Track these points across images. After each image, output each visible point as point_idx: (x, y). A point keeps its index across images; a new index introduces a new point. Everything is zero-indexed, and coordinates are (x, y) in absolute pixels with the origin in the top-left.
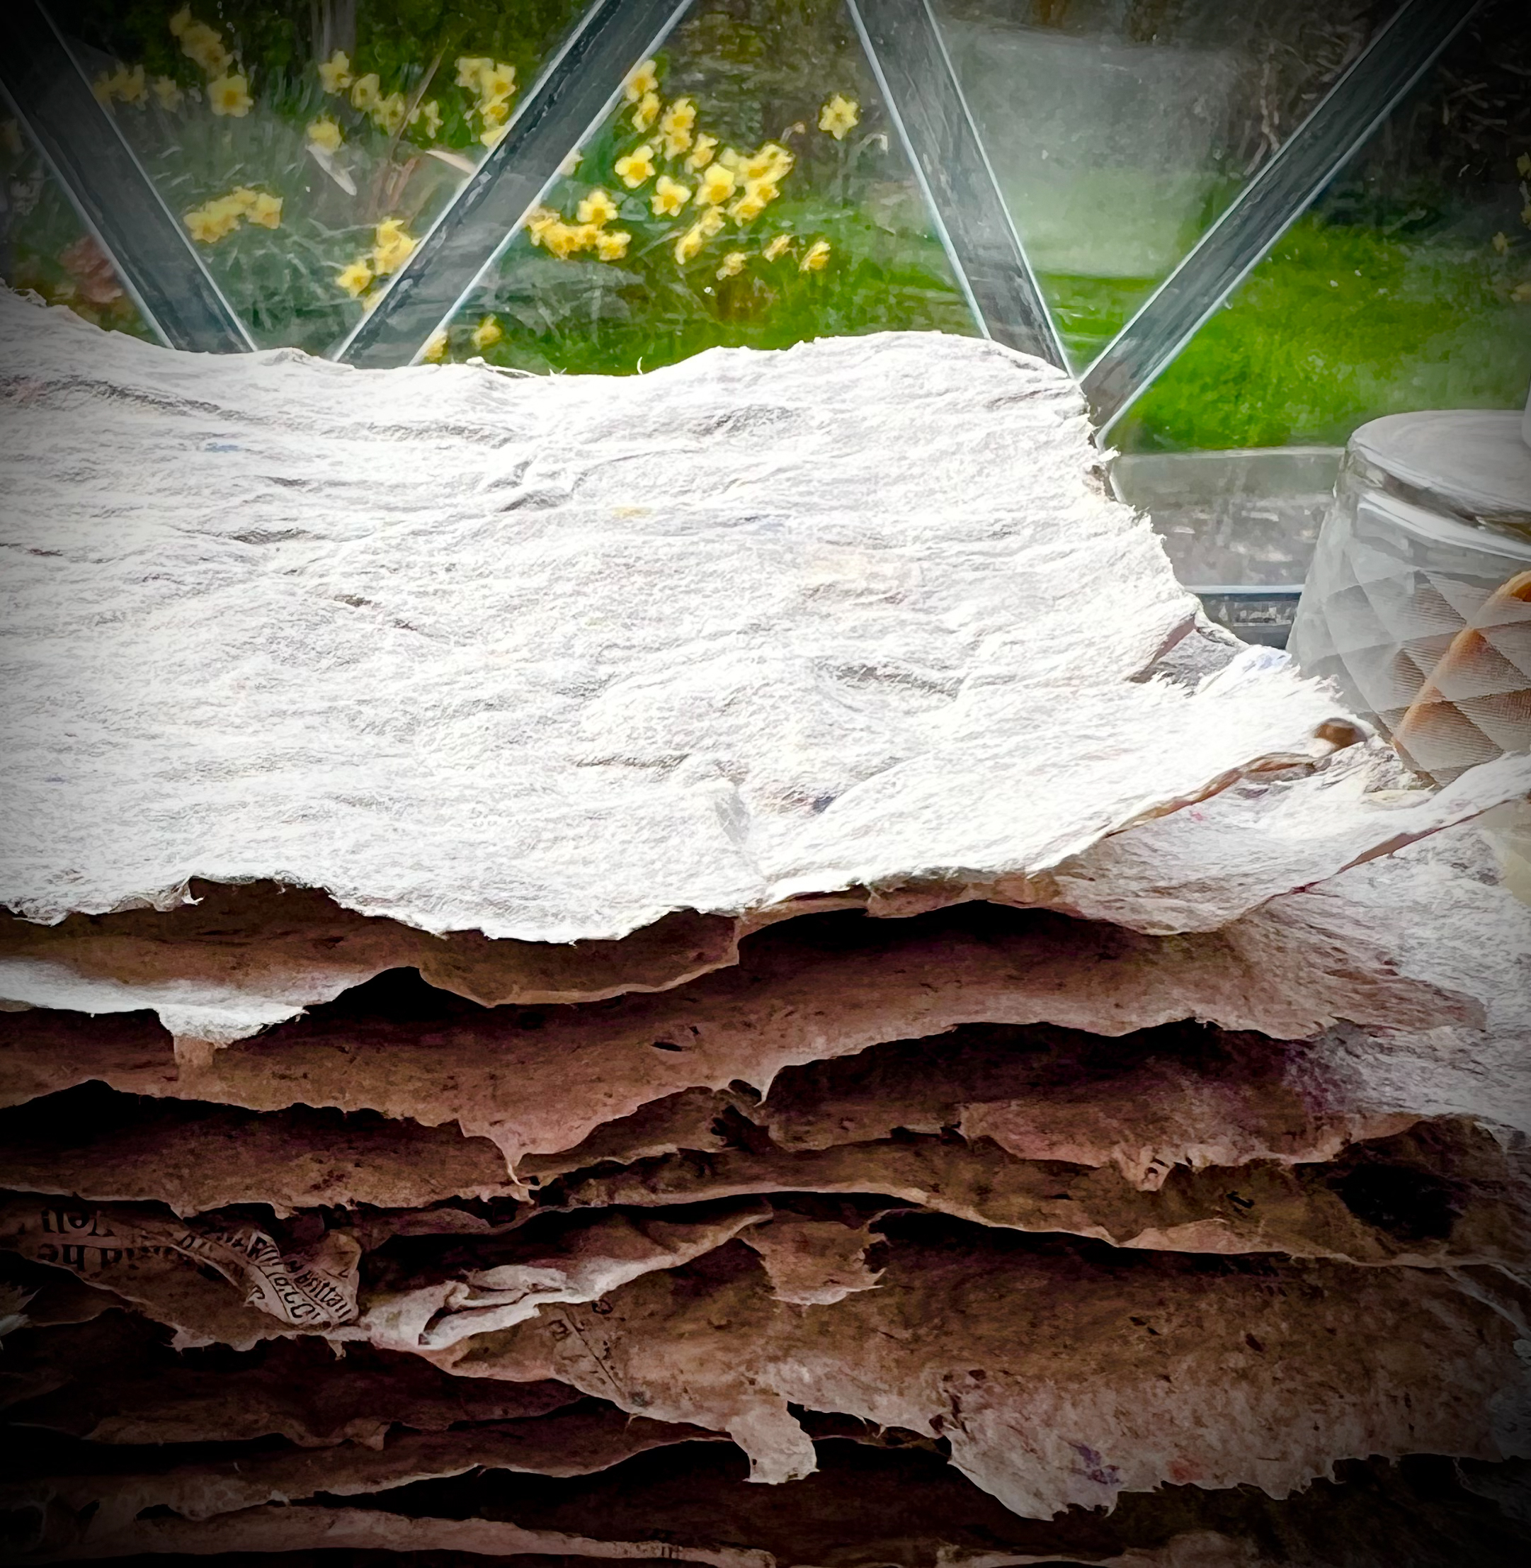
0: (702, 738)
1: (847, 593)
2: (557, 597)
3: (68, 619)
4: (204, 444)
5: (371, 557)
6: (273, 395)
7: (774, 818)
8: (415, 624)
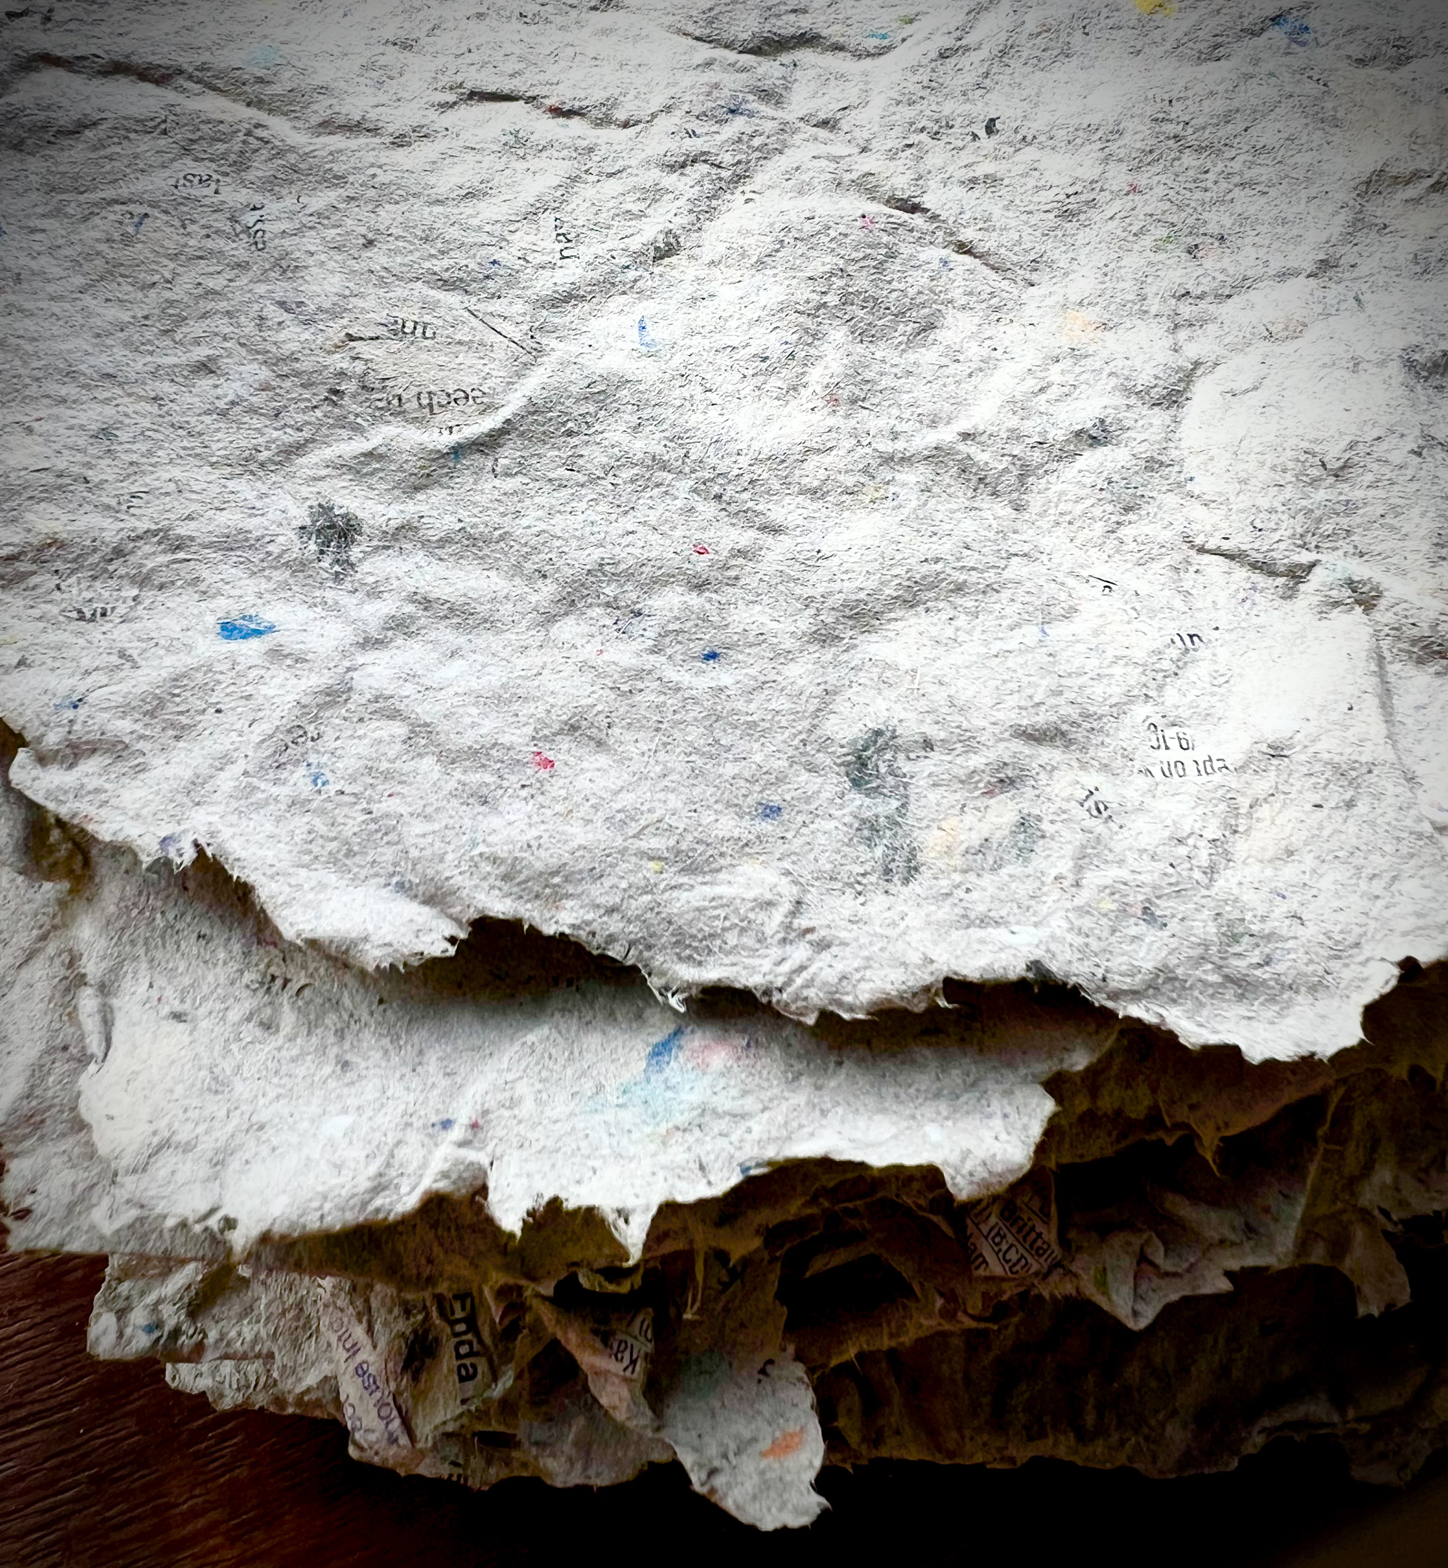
7: (1410, 670)
8: (981, 249)
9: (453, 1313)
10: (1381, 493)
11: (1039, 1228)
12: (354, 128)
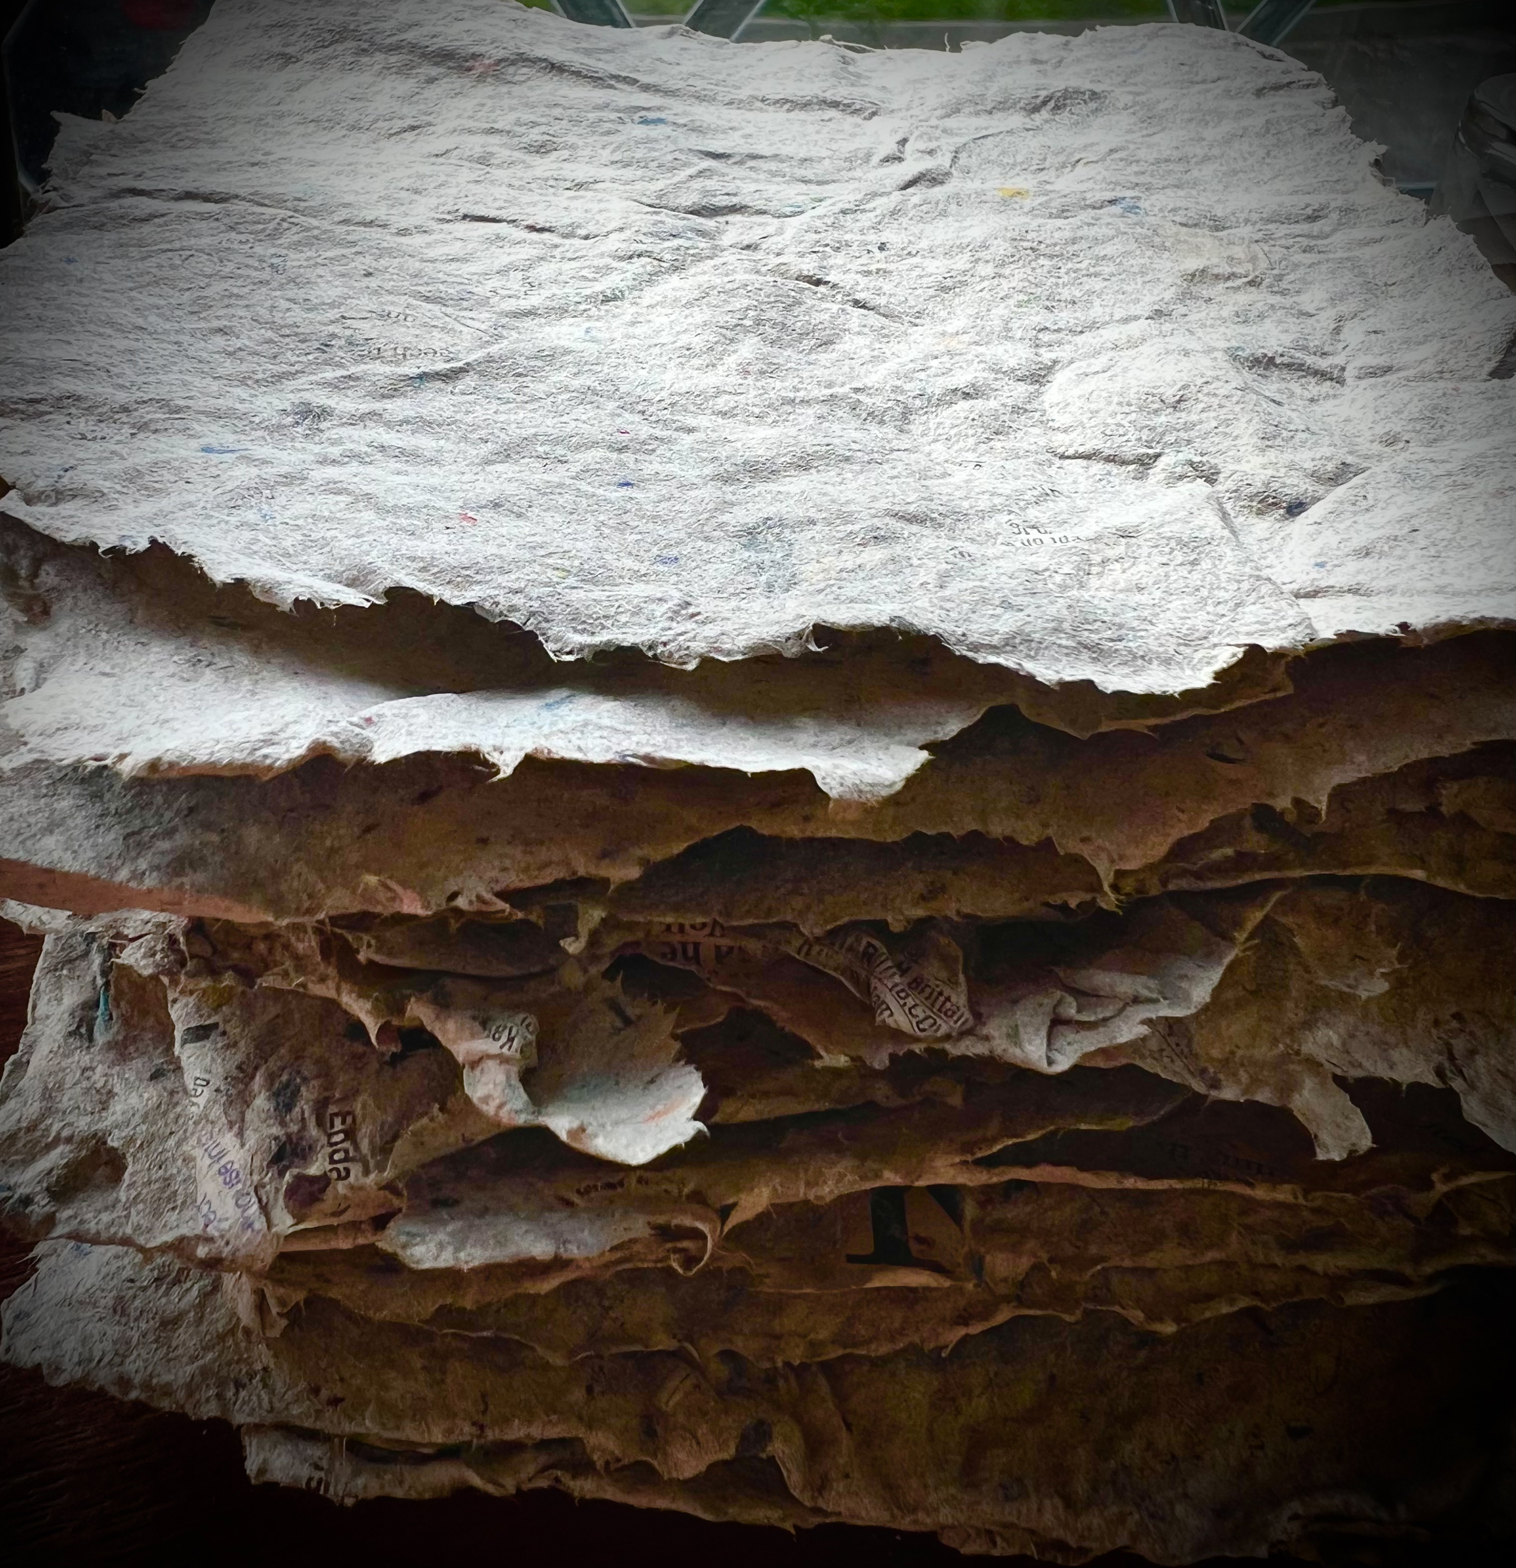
0: (1163, 434)
1: (1217, 277)
2: (983, 279)
3: (577, 299)
4: (636, 117)
5: (817, 237)
6: (678, 69)
7: (1253, 519)
8: (871, 304)
9: (332, 1126)
10: (1212, 414)
11: (947, 992)
12: (370, 224)
